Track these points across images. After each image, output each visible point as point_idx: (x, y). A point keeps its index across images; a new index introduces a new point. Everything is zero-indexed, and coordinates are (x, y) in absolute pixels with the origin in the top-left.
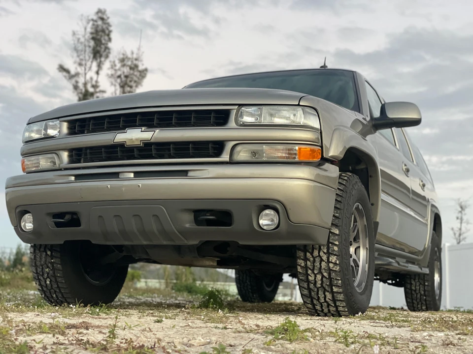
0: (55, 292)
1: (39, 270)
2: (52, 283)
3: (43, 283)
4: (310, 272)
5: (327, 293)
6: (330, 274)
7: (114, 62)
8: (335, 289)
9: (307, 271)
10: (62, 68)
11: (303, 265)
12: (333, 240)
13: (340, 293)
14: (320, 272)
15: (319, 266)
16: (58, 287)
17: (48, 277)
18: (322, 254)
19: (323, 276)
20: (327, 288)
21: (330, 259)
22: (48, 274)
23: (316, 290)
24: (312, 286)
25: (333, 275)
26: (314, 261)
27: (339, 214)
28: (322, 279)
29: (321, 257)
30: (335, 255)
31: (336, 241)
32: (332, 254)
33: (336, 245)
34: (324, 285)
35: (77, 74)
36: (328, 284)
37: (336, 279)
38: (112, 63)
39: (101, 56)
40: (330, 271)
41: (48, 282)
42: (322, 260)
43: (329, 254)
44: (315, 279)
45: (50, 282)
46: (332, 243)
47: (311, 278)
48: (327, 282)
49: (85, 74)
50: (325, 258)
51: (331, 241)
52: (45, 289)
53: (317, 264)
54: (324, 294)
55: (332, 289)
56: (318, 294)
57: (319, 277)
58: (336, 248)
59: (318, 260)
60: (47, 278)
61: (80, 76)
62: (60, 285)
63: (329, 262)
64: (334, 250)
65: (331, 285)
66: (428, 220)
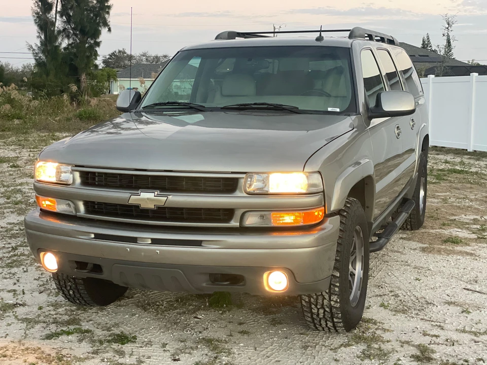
0: (78, 299)
1: (62, 283)
2: (75, 294)
3: (66, 293)
4: (313, 306)
5: (328, 322)
6: (331, 310)
8: (335, 320)
9: (311, 306)
11: (307, 300)
12: (334, 282)
13: (340, 322)
14: (323, 307)
15: (321, 303)
16: (81, 296)
17: (71, 289)
18: (324, 293)
19: (325, 311)
20: (328, 319)
21: (332, 298)
22: (71, 287)
23: (319, 319)
24: (315, 316)
25: (334, 310)
26: (317, 299)
27: (340, 257)
28: (324, 313)
29: (323, 296)
30: (336, 295)
31: (337, 283)
32: (333, 294)
33: (337, 286)
34: (326, 317)
36: (329, 316)
37: (337, 313)
40: (331, 307)
41: (71, 293)
42: (324, 298)
43: (330, 294)
44: (318, 311)
45: (74, 292)
46: (333, 285)
47: (315, 311)
48: (328, 315)
50: (327, 297)
51: (333, 283)
52: (69, 297)
53: (320, 301)
54: (326, 322)
55: (333, 320)
56: (320, 321)
57: (321, 311)
58: (337, 289)
59: (320, 298)
60: (69, 290)
62: (83, 295)
63: (330, 300)
64: (335, 291)
65: (332, 317)
66: (416, 151)
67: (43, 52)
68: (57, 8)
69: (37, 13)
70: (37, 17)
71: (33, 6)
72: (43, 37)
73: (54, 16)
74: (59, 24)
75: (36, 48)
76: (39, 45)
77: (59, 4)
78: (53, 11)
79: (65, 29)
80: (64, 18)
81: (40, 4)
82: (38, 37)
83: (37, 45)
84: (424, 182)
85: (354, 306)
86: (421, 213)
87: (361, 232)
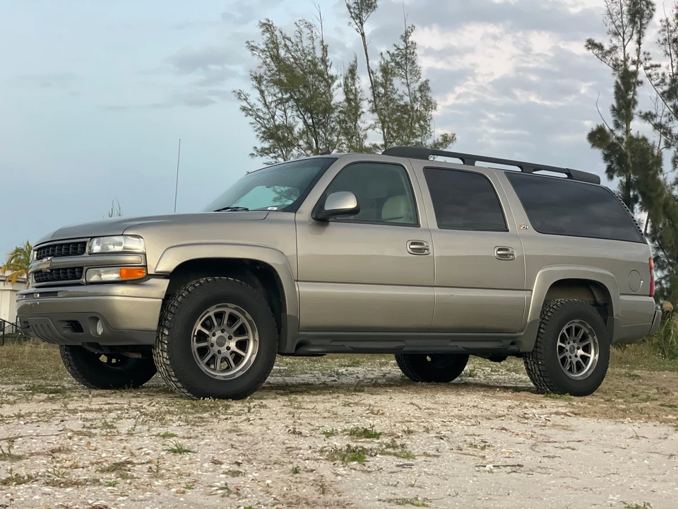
7: (667, 20)
10: (592, 44)
11: (155, 359)
14: (162, 365)
18: (159, 351)
19: (164, 369)
20: (169, 378)
26: (158, 356)
34: (167, 376)
35: (614, 49)
38: (665, 24)
39: (641, 18)
47: (160, 370)
48: (167, 373)
49: (624, 47)
61: (618, 50)
66: (532, 291)
84: (597, 342)
85: (216, 378)
86: (581, 379)
87: (247, 314)
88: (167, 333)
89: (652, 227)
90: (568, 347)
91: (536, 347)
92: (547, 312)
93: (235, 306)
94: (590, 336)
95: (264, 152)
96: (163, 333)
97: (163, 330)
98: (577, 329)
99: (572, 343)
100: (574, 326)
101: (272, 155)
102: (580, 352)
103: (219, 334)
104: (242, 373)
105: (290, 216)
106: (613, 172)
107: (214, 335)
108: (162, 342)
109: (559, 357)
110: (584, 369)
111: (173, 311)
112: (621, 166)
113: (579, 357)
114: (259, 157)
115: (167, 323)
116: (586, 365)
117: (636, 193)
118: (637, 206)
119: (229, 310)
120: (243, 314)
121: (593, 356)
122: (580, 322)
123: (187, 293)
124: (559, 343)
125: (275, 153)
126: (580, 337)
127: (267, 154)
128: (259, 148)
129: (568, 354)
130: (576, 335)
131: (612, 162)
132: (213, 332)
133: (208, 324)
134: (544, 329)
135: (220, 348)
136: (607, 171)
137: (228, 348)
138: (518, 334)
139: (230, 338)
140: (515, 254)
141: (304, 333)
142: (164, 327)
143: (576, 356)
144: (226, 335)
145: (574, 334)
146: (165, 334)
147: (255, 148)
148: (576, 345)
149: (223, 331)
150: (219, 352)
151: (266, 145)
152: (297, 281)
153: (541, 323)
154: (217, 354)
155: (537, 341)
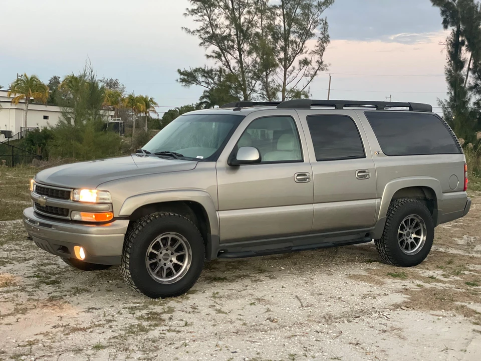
8: (134, 286)
27: (132, 246)
29: (124, 269)
57: (126, 279)
66: (381, 198)
67: (452, 107)
68: (469, 65)
69: (449, 71)
70: (449, 75)
71: (447, 65)
72: (453, 93)
73: (466, 73)
74: (470, 80)
75: (446, 103)
76: (449, 101)
77: (471, 61)
78: (465, 69)
79: (476, 85)
80: (477, 74)
81: (453, 62)
82: (448, 93)
83: (446, 101)
84: (425, 228)
85: (163, 283)
86: (414, 254)
87: (184, 238)
88: (128, 256)
89: (474, 63)
90: (405, 233)
91: (383, 235)
92: (392, 210)
93: (175, 233)
94: (421, 224)
95: (193, 12)
96: (126, 257)
97: (126, 254)
98: (412, 220)
99: (408, 230)
100: (410, 218)
101: (200, 14)
102: (414, 236)
103: (164, 252)
104: (181, 278)
105: (212, 164)
106: (448, 24)
107: (161, 253)
108: (125, 262)
109: (399, 241)
110: (416, 246)
111: (132, 241)
112: (454, 19)
113: (413, 238)
114: (190, 16)
115: (129, 250)
116: (418, 244)
117: (463, 39)
118: (464, 48)
119: (171, 235)
120: (181, 238)
121: (422, 238)
122: (414, 216)
123: (142, 228)
124: (399, 231)
125: (202, 12)
126: (414, 225)
127: (196, 13)
128: (190, 9)
129: (405, 238)
130: (411, 224)
131: (447, 16)
132: (160, 252)
133: (157, 247)
134: (389, 223)
135: (165, 262)
136: (443, 23)
137: (171, 261)
138: (371, 228)
139: (172, 254)
140: (370, 174)
141: (223, 245)
142: (127, 252)
143: (411, 238)
144: (169, 252)
145: (409, 224)
146: (127, 258)
147: (187, 9)
148: (411, 231)
149: (167, 250)
150: (165, 264)
151: (195, 7)
152: (218, 211)
153: (387, 218)
154: (164, 266)
155: (384, 231)
